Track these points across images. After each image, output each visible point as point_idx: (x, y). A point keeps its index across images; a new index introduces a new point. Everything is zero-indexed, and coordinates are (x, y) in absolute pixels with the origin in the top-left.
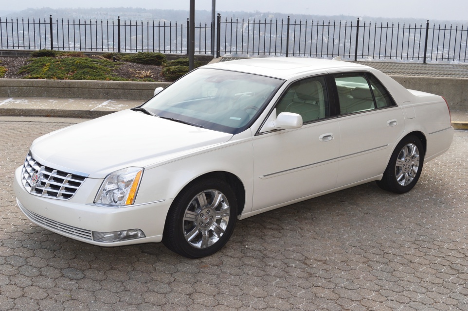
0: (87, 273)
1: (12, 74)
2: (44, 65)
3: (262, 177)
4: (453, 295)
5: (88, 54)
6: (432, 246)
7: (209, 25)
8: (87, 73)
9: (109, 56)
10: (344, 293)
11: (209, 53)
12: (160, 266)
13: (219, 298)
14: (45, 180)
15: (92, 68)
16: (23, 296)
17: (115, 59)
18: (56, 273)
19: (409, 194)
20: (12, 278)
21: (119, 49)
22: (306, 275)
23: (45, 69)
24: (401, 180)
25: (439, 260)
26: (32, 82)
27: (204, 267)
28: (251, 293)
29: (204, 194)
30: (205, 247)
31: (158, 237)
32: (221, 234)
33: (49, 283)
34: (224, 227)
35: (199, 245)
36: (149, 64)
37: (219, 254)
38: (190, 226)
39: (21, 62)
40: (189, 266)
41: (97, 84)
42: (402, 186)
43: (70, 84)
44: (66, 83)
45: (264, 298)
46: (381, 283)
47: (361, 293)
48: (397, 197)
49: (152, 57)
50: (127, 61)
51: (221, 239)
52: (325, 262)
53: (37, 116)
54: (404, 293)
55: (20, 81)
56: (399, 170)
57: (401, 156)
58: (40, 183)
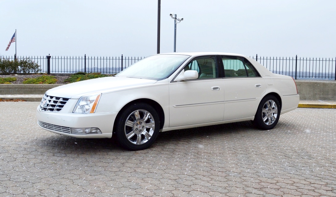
0: (68, 155)
1: (60, 82)
2: (78, 78)
3: (175, 106)
4: (282, 166)
10: (215, 164)
13: (139, 165)
14: (49, 103)
18: (51, 154)
22: (195, 158)
23: (78, 80)
24: (266, 121)
25: (279, 153)
27: (137, 154)
28: (159, 163)
29: (138, 112)
30: (138, 144)
31: (109, 134)
32: (149, 138)
33: (45, 157)
34: (151, 134)
35: (135, 143)
37: (148, 150)
38: (130, 129)
39: (66, 77)
40: (128, 154)
42: (267, 125)
45: (167, 165)
46: (240, 161)
47: (226, 165)
51: (149, 141)
52: (210, 153)
54: (252, 165)
56: (264, 115)
57: (266, 107)
58: (46, 105)
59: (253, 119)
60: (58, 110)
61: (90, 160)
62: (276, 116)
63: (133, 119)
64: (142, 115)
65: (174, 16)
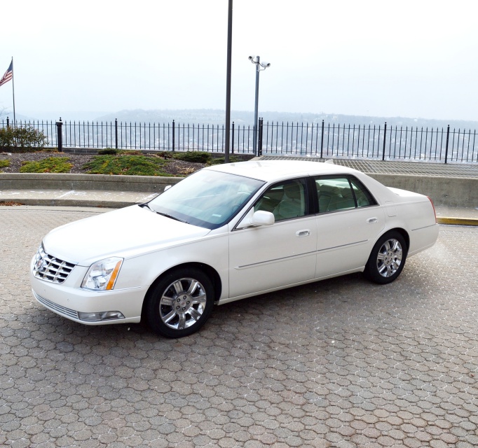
0: (76, 347)
1: (77, 170)
2: (104, 162)
3: (237, 267)
4: (392, 380)
5: (145, 153)
6: (392, 334)
7: (252, 128)
8: (139, 170)
9: (163, 154)
10: (292, 375)
11: (251, 153)
12: (140, 344)
13: (179, 374)
14: (46, 266)
15: (144, 165)
16: (16, 364)
17: (166, 157)
18: (52, 346)
19: (391, 284)
20: (13, 349)
21: (173, 148)
22: (265, 357)
23: (105, 165)
24: (383, 272)
25: (393, 346)
26: (92, 177)
27: (178, 346)
28: (209, 371)
29: (180, 282)
30: (181, 328)
31: (137, 318)
32: (198, 318)
33: (42, 354)
34: (201, 311)
35: (176, 327)
36: (196, 162)
37: (197, 335)
38: (167, 309)
39: (85, 159)
40: (165, 345)
41: (145, 179)
42: (385, 278)
43: (123, 179)
44: (120, 178)
45: (219, 376)
46: (330, 367)
47: (308, 375)
48: (379, 288)
49: (199, 155)
50: (176, 159)
51: (198, 322)
52: (288, 346)
53: (91, 206)
54: (348, 377)
55: (82, 176)
56: (381, 262)
57: (383, 250)
58: (42, 269)
59: (362, 271)
60: (61, 280)
61: (108, 360)
62: (399, 262)
63: (171, 293)
64: (186, 286)
65: (255, 60)
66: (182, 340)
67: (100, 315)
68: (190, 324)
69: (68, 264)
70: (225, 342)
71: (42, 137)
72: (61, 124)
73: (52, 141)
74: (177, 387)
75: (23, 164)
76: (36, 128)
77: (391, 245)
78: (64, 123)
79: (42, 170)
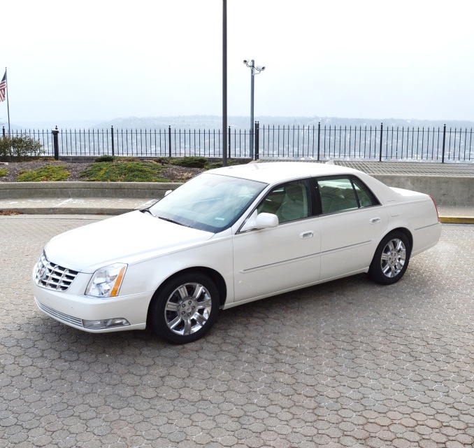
0: (82, 356)
1: (74, 178)
2: (101, 169)
3: (242, 271)
4: (402, 381)
5: (142, 159)
6: (400, 335)
7: (248, 132)
8: (137, 176)
9: (160, 160)
10: (301, 378)
11: (248, 157)
12: (145, 351)
13: (187, 381)
15: (141, 171)
16: (21, 375)
17: (163, 163)
18: (56, 355)
19: (396, 285)
20: (17, 359)
21: (170, 155)
22: (273, 361)
23: (102, 173)
24: (388, 272)
25: (402, 347)
26: (90, 184)
27: (184, 352)
28: (217, 377)
29: (185, 287)
30: (187, 334)
31: (142, 325)
32: (204, 323)
33: (47, 363)
34: (206, 316)
35: (181, 333)
36: (193, 167)
37: (202, 340)
38: (173, 315)
39: (82, 167)
40: (171, 351)
41: (143, 185)
42: (389, 278)
43: (121, 185)
44: (117, 185)
45: (228, 381)
46: (339, 369)
47: (318, 379)
48: (384, 288)
49: (195, 160)
50: (174, 164)
51: (203, 327)
52: (295, 349)
53: (89, 214)
54: (358, 379)
55: (79, 184)
56: (385, 263)
57: (387, 250)
58: (45, 277)
59: (367, 271)
60: (64, 288)
61: (114, 368)
62: (402, 262)
63: (176, 299)
64: (191, 291)
65: (250, 64)
66: (188, 346)
67: (104, 323)
68: (196, 329)
69: (71, 271)
70: (232, 347)
71: (38, 146)
72: (57, 132)
73: (48, 150)
74: (185, 394)
75: (21, 174)
76: (32, 137)
77: (395, 245)
78: (60, 132)
79: (40, 179)
